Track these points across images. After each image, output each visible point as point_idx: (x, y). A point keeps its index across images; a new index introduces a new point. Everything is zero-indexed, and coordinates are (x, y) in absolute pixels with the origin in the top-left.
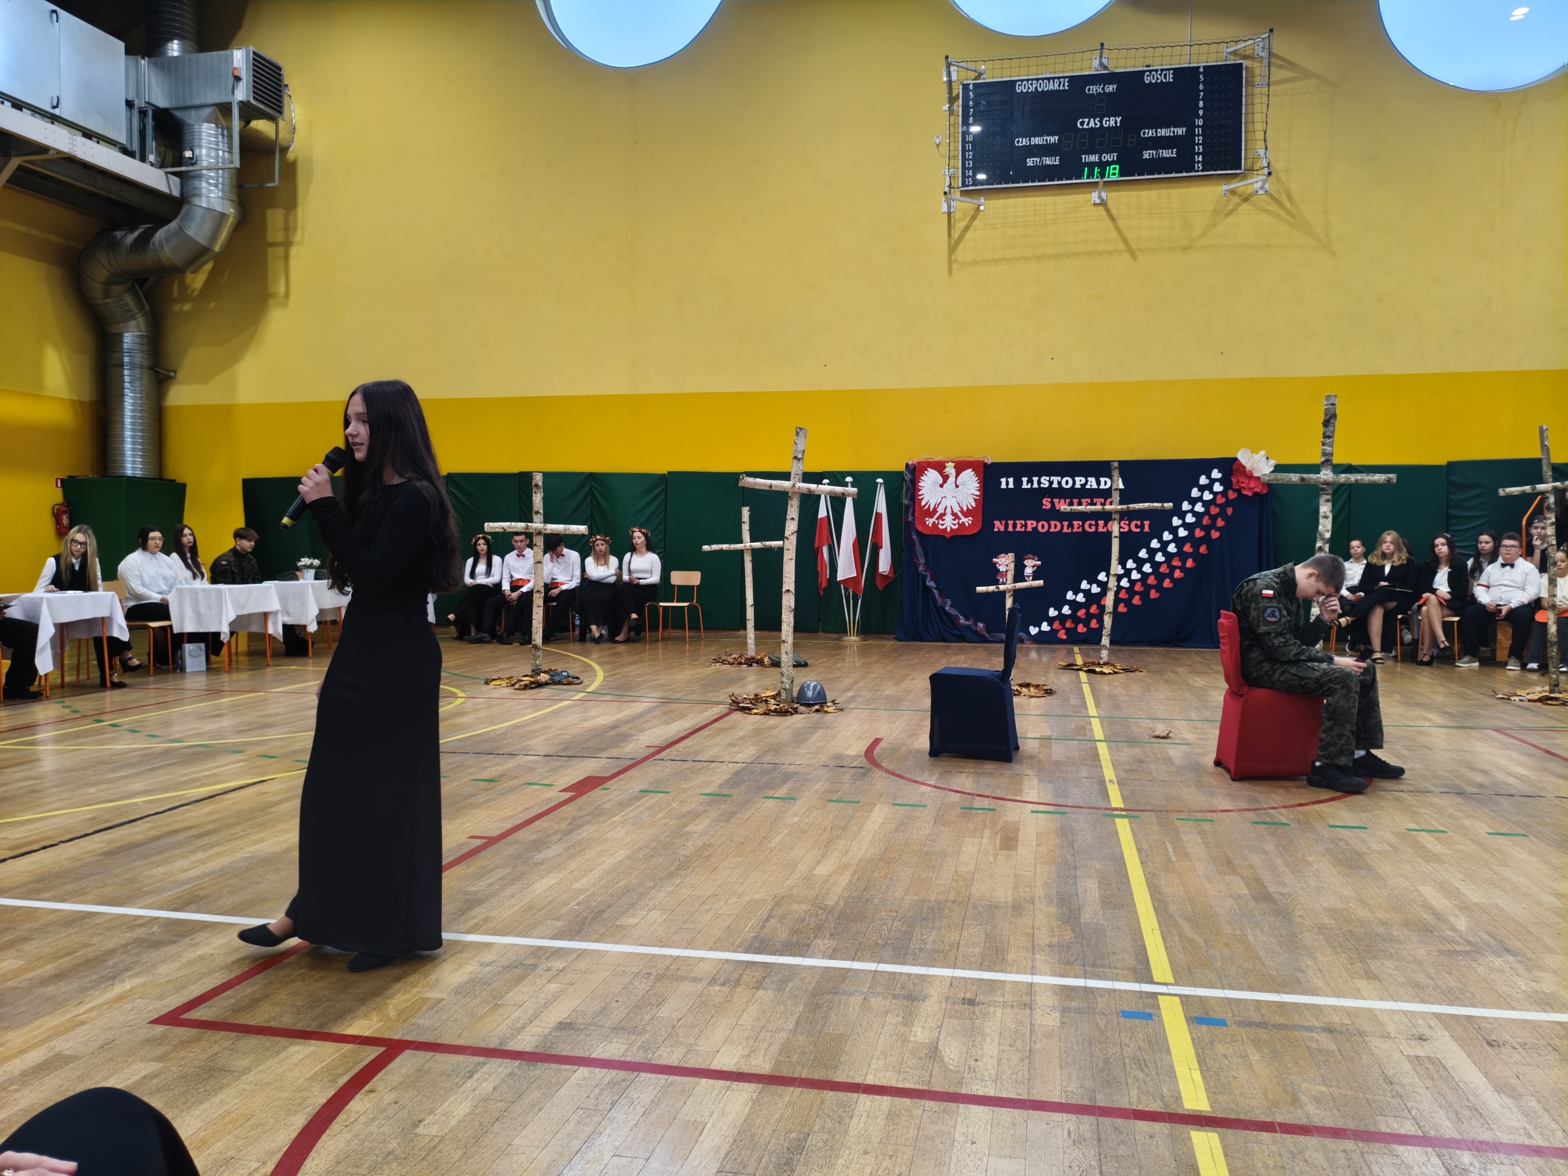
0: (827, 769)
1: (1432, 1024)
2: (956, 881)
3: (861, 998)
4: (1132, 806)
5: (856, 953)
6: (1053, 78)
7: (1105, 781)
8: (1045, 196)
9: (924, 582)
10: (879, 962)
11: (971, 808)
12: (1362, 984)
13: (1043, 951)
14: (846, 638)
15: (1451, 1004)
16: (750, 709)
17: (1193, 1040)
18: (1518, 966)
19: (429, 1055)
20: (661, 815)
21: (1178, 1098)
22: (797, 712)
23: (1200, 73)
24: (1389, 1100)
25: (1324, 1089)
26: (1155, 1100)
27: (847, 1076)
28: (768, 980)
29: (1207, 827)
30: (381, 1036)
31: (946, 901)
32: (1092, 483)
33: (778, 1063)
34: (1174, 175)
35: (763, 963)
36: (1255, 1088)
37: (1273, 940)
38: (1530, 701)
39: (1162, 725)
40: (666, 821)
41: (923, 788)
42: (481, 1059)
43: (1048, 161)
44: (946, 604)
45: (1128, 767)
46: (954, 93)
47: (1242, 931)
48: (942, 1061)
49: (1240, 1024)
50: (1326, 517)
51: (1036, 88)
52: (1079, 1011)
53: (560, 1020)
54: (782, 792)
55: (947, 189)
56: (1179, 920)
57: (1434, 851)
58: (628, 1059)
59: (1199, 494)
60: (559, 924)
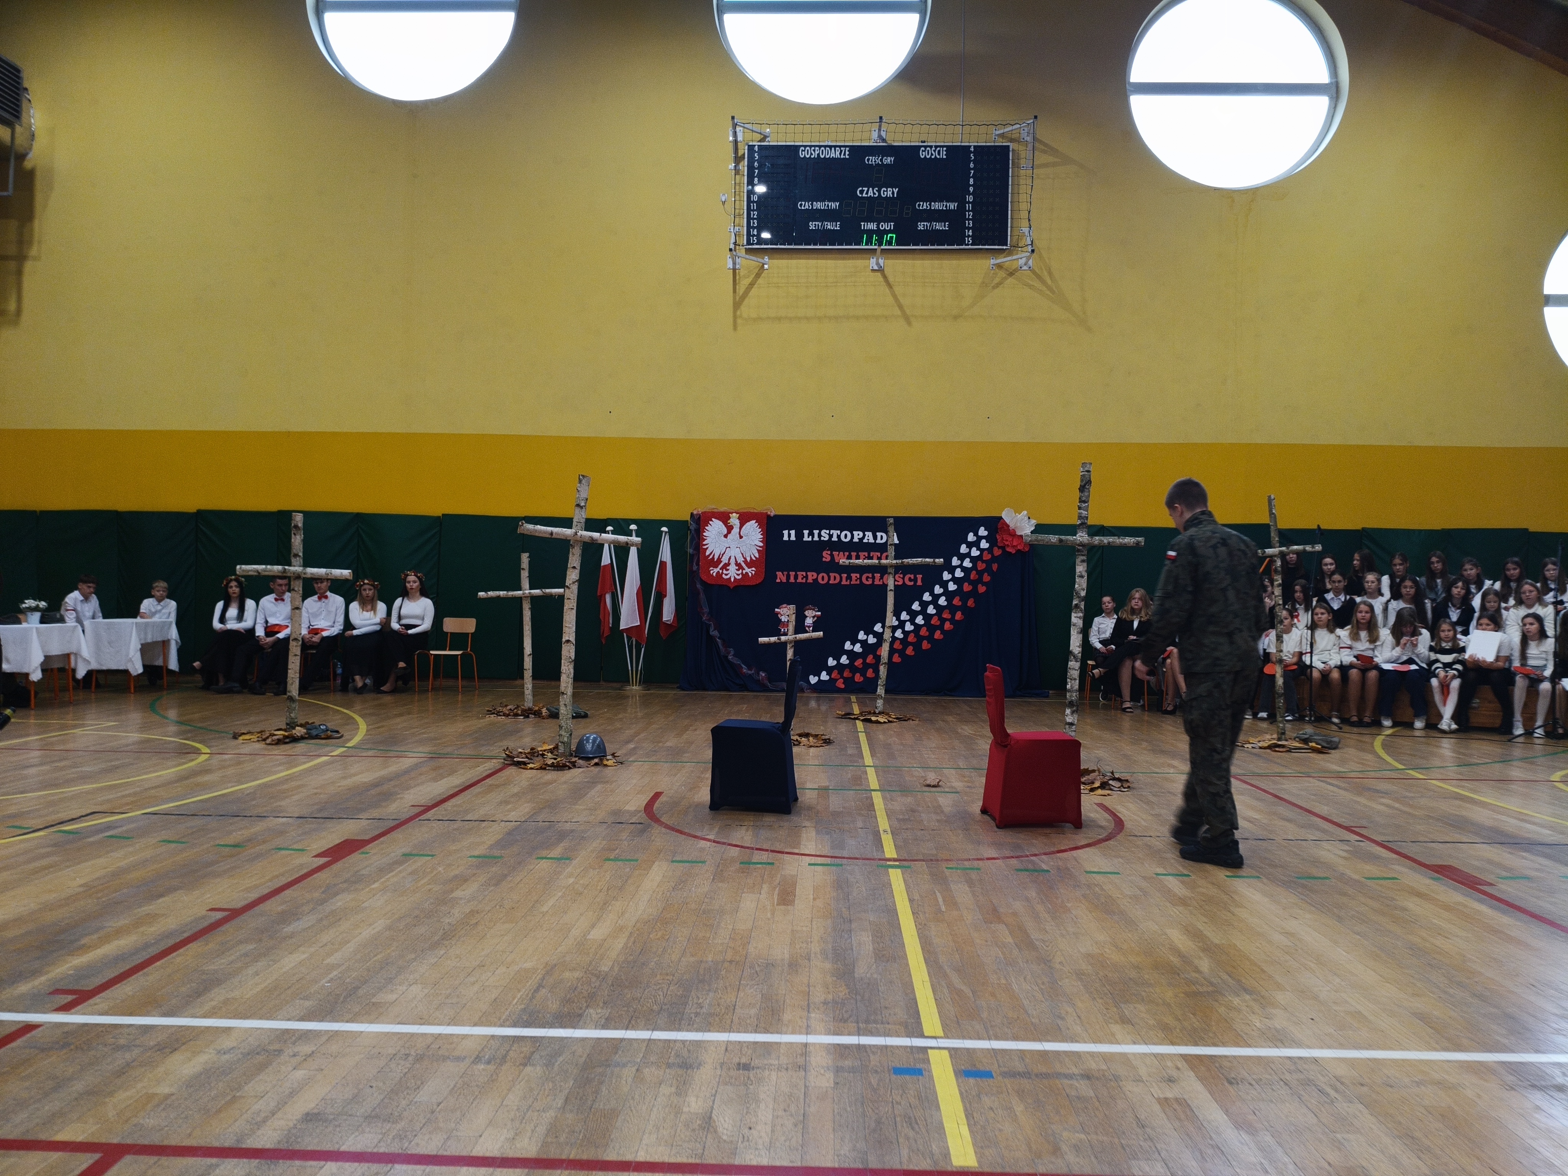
0: (605, 826)
1: (1180, 1066)
2: (733, 939)
3: (634, 1069)
4: (905, 856)
5: (630, 1021)
6: (835, 147)
7: (879, 831)
8: (826, 259)
9: (708, 631)
10: (653, 1030)
11: (750, 863)
12: (1116, 1028)
13: (818, 1009)
14: (628, 688)
15: (1196, 1044)
16: (525, 764)
17: (961, 1094)
18: (1252, 1003)
19: (151, 1160)
20: (425, 880)
21: (947, 1155)
22: (575, 766)
23: (971, 152)
24: (1142, 1143)
25: (1083, 1136)
26: (925, 1159)
27: (618, 1154)
28: (536, 1056)
29: (974, 875)
30: (97, 1141)
31: (723, 962)
32: (869, 537)
33: (545, 1144)
34: (946, 247)
35: (531, 1037)
36: (1019, 1140)
37: (1037, 988)
38: (1261, 748)
39: (933, 774)
40: (430, 887)
41: (703, 843)
42: (214, 1161)
43: (829, 226)
44: (729, 653)
45: (901, 817)
46: (740, 154)
47: (1007, 980)
48: (716, 1132)
49: (1005, 1075)
50: (1082, 577)
51: (818, 154)
52: (852, 1070)
53: (307, 1110)
54: (557, 852)
55: (732, 246)
56: (948, 971)
57: (1180, 894)
58: (382, 1150)
59: (968, 550)
60: (307, 1004)
